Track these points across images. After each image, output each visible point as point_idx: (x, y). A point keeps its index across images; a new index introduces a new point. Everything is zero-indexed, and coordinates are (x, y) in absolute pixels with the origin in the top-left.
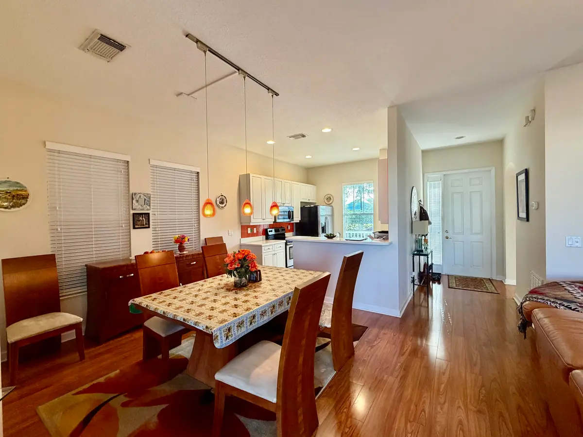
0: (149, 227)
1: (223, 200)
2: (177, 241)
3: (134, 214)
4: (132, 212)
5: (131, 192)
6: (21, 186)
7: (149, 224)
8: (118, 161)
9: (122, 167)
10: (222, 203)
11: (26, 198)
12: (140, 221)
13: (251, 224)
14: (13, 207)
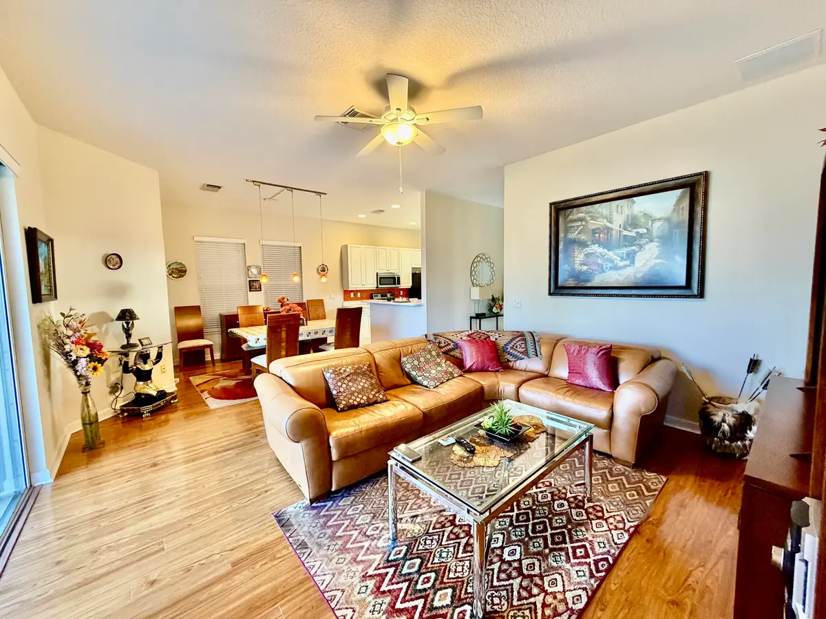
0: (261, 290)
1: (324, 268)
2: (279, 301)
3: (250, 281)
4: (249, 279)
5: (248, 265)
6: (183, 265)
7: (261, 288)
8: (238, 244)
9: (241, 248)
10: (323, 271)
11: (185, 271)
12: (254, 286)
13: (350, 289)
14: (179, 277)
